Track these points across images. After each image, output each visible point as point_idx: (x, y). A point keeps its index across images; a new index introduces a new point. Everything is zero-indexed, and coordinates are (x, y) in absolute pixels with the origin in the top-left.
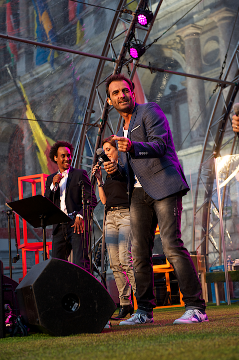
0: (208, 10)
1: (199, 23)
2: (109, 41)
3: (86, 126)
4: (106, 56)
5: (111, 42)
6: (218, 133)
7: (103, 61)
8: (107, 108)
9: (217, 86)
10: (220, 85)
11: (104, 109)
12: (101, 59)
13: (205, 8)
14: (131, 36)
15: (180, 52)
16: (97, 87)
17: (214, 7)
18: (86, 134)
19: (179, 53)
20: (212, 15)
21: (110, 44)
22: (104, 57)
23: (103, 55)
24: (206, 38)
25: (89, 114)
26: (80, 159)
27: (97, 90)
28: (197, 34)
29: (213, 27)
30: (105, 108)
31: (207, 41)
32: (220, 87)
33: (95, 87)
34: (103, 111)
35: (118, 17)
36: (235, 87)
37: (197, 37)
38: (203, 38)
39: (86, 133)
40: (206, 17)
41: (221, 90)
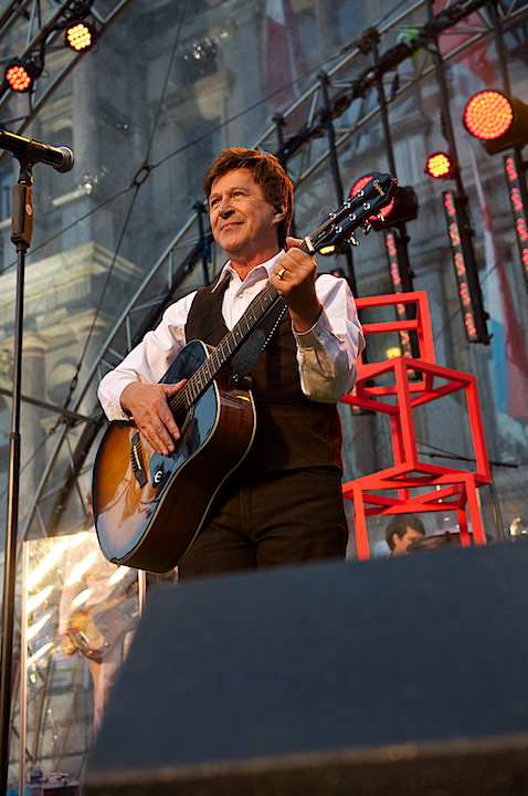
0: (63, 311)
1: (44, 333)
6: (54, 512)
9: (59, 423)
10: (65, 422)
13: (58, 308)
15: (8, 379)
17: (74, 307)
19: (5, 379)
20: (69, 319)
24: (58, 359)
28: (41, 350)
29: (70, 342)
31: (57, 364)
32: (65, 426)
36: (94, 426)
37: (39, 355)
38: (50, 359)
40: (58, 323)
41: (66, 431)
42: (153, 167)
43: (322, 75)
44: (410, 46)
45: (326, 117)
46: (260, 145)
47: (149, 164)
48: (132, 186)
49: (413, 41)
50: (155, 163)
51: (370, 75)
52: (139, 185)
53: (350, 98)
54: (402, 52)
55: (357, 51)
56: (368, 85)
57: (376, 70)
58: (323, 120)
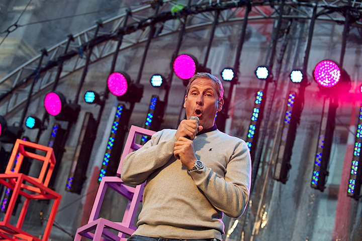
42: (20, 26)
43: (128, 10)
44: (173, 14)
45: (121, 33)
46: (87, 32)
47: (18, 24)
48: (5, 32)
49: (175, 13)
50: (21, 24)
51: (149, 21)
52: (9, 32)
53: (136, 27)
54: (169, 16)
55: (149, 6)
56: (147, 25)
57: (153, 20)
58: (119, 33)
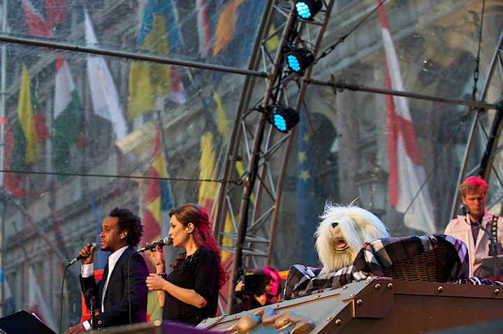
2: (261, 43)
3: (227, 184)
4: (257, 69)
5: (264, 44)
7: (252, 77)
8: (257, 153)
11: (252, 155)
12: (248, 75)
14: (293, 34)
16: (244, 119)
18: (228, 197)
21: (262, 47)
22: (253, 71)
23: (251, 68)
25: (231, 163)
26: (219, 238)
27: (243, 123)
30: (254, 153)
32: (477, 112)
33: (241, 118)
34: (250, 157)
35: (273, 5)
39: (228, 194)
41: (479, 116)
